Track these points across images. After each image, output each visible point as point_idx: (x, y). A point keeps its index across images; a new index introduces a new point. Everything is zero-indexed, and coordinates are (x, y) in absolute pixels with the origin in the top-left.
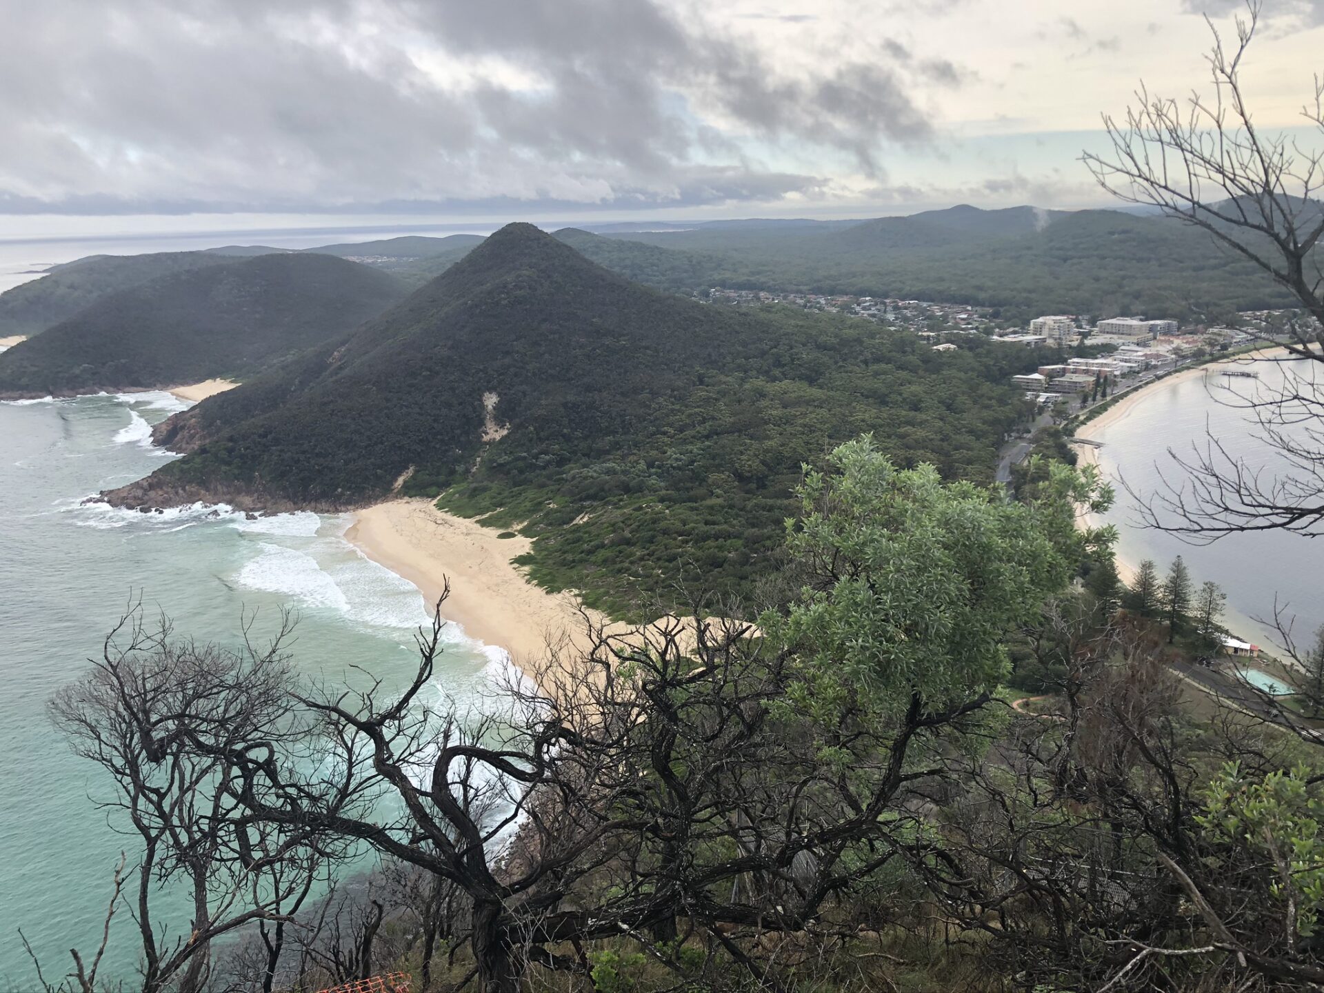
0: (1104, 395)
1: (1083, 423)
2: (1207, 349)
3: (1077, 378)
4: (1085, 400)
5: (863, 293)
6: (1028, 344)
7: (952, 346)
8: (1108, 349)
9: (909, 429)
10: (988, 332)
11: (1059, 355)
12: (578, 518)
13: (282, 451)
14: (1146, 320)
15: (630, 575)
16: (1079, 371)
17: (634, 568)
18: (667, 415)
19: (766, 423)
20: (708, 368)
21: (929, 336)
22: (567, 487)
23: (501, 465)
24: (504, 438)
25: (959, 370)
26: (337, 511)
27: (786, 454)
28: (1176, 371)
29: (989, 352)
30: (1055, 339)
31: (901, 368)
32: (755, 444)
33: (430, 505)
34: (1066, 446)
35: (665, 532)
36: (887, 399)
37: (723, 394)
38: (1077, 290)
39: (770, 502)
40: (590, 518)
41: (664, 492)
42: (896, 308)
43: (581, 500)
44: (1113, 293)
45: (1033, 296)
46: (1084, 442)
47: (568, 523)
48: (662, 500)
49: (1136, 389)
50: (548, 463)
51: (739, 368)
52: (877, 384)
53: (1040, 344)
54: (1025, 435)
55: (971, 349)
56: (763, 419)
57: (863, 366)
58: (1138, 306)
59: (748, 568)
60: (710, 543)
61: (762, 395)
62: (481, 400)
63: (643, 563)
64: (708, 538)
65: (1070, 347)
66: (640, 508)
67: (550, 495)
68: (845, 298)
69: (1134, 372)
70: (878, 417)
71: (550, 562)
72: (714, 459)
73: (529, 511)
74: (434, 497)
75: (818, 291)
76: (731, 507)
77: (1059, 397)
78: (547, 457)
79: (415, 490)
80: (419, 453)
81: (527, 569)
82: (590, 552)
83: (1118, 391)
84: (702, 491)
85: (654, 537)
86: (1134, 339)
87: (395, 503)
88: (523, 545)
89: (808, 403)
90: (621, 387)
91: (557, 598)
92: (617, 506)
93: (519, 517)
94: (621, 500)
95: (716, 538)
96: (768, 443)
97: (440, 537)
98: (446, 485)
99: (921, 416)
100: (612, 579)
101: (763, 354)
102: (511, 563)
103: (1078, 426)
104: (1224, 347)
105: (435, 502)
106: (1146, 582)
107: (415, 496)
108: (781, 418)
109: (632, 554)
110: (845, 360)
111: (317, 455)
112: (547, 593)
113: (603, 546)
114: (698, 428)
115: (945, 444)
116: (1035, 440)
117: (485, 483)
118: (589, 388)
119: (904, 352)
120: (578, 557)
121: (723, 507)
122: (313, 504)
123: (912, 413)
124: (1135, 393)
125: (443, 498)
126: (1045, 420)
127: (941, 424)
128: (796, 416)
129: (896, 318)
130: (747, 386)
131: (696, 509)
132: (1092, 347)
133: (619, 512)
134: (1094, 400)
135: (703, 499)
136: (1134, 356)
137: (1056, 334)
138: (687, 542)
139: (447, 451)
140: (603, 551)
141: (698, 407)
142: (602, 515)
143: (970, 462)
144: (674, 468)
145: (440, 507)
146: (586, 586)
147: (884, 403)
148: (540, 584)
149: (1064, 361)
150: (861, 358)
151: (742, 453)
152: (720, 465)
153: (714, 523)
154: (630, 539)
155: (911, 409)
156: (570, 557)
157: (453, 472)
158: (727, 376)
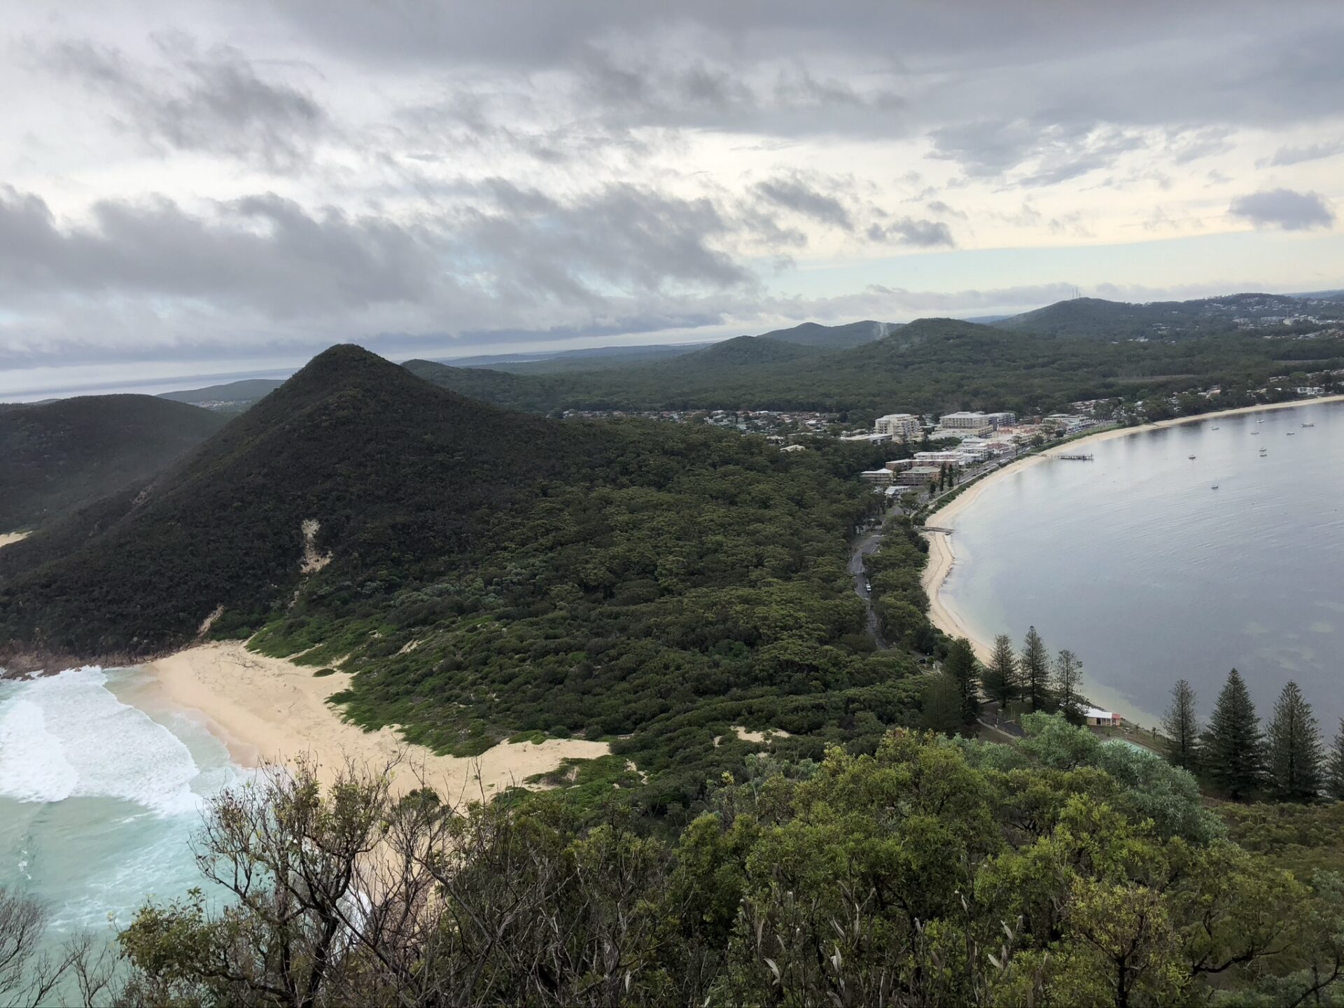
0: (951, 485)
1: (933, 512)
2: (1045, 436)
3: (922, 470)
4: (933, 490)
5: (714, 406)
6: (875, 442)
7: (800, 447)
8: (952, 443)
9: (758, 526)
10: (838, 434)
11: (906, 450)
12: (406, 646)
13: (67, 601)
14: (987, 413)
15: (460, 703)
16: (925, 463)
17: (465, 695)
18: (507, 530)
19: (613, 530)
20: (551, 480)
21: (777, 440)
22: (393, 613)
23: (322, 597)
24: (325, 569)
25: (807, 468)
26: (132, 663)
27: (634, 559)
28: (1018, 459)
29: (836, 450)
30: (900, 436)
31: (749, 468)
32: (602, 552)
33: (240, 647)
34: (917, 534)
35: (500, 652)
36: (737, 499)
37: (568, 504)
38: (919, 391)
39: (615, 609)
40: (418, 645)
41: (502, 609)
42: (748, 419)
43: (409, 626)
44: (953, 392)
45: (877, 399)
46: (934, 529)
47: (394, 652)
48: (499, 618)
49: (981, 477)
50: (376, 590)
51: (584, 478)
52: (725, 485)
53: (887, 442)
54: (876, 527)
55: (818, 449)
56: (608, 525)
57: (712, 469)
58: (977, 403)
59: (590, 682)
60: (551, 658)
61: (608, 502)
62: (299, 529)
63: (475, 688)
64: (547, 653)
65: (915, 442)
66: (475, 628)
67: (375, 624)
68: (698, 412)
69: (978, 461)
70: (726, 516)
71: (372, 697)
72: (557, 571)
73: (350, 644)
74: (246, 638)
75: (672, 407)
76: (574, 618)
77: (908, 489)
78: (374, 584)
79: (222, 632)
80: (228, 591)
81: (344, 707)
82: (416, 682)
83: (964, 480)
84: (545, 604)
85: (488, 657)
86: (976, 431)
87: (200, 648)
88: (341, 681)
89: (656, 507)
90: (456, 504)
91: (375, 736)
92: (448, 628)
93: (338, 652)
94: (454, 622)
95: (557, 652)
96: (614, 550)
97: (248, 681)
98: (259, 624)
99: (768, 513)
100: (440, 709)
101: (610, 462)
102: (326, 703)
103: (928, 515)
104: (1060, 434)
105: (246, 643)
106: (1003, 658)
107: (224, 639)
108: (627, 524)
109: (462, 680)
110: (693, 464)
111: (110, 602)
112: (365, 732)
113: (431, 674)
114: (541, 540)
115: (795, 538)
116: (886, 531)
117: (303, 617)
118: (420, 508)
119: (752, 454)
120: (402, 688)
121: (565, 619)
122: (103, 658)
123: (761, 511)
124: (981, 481)
125: (255, 638)
126: (896, 511)
127: (790, 518)
128: (643, 520)
129: (748, 428)
130: (594, 495)
131: (537, 624)
132: (937, 442)
133: (450, 635)
134: (942, 489)
135: (546, 613)
136: (977, 447)
137: (901, 431)
138: (523, 660)
139: (260, 586)
140: (430, 679)
141: (541, 519)
142: (431, 640)
143: (820, 554)
144: (514, 583)
145: (251, 648)
146: (410, 720)
147: (733, 503)
148: (357, 723)
149: (911, 456)
150: (710, 461)
151: (587, 562)
152: (564, 576)
153: (556, 637)
154: (461, 663)
155: (760, 508)
156: (393, 689)
157: (267, 609)
158: (572, 486)
